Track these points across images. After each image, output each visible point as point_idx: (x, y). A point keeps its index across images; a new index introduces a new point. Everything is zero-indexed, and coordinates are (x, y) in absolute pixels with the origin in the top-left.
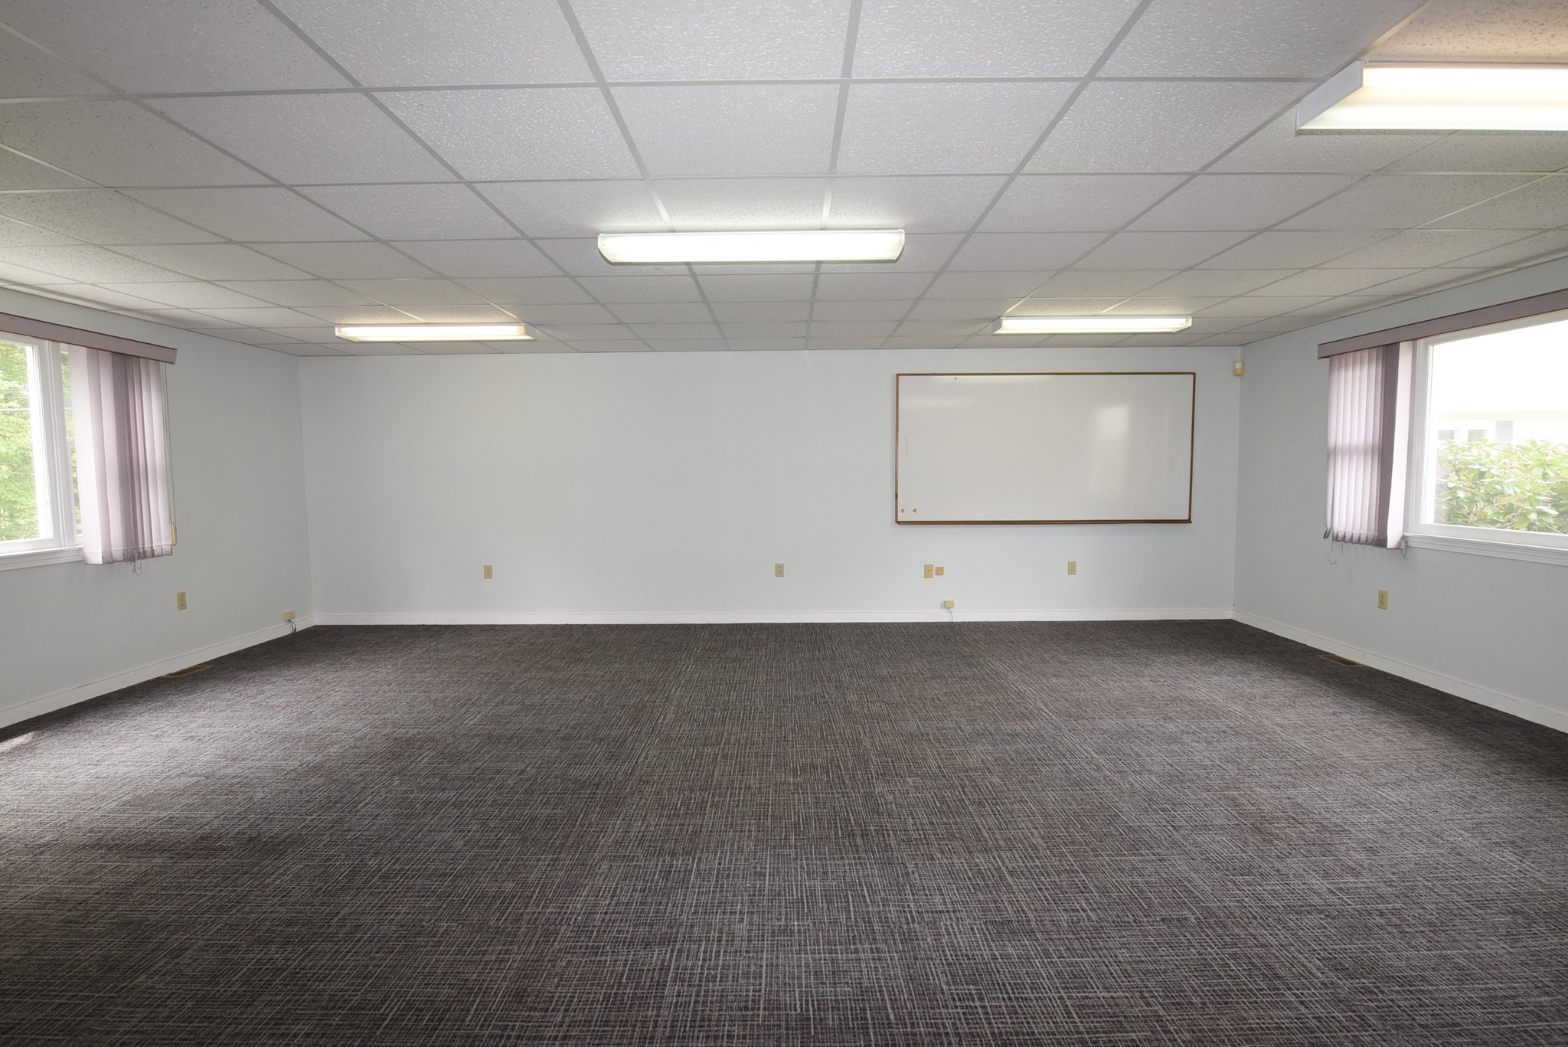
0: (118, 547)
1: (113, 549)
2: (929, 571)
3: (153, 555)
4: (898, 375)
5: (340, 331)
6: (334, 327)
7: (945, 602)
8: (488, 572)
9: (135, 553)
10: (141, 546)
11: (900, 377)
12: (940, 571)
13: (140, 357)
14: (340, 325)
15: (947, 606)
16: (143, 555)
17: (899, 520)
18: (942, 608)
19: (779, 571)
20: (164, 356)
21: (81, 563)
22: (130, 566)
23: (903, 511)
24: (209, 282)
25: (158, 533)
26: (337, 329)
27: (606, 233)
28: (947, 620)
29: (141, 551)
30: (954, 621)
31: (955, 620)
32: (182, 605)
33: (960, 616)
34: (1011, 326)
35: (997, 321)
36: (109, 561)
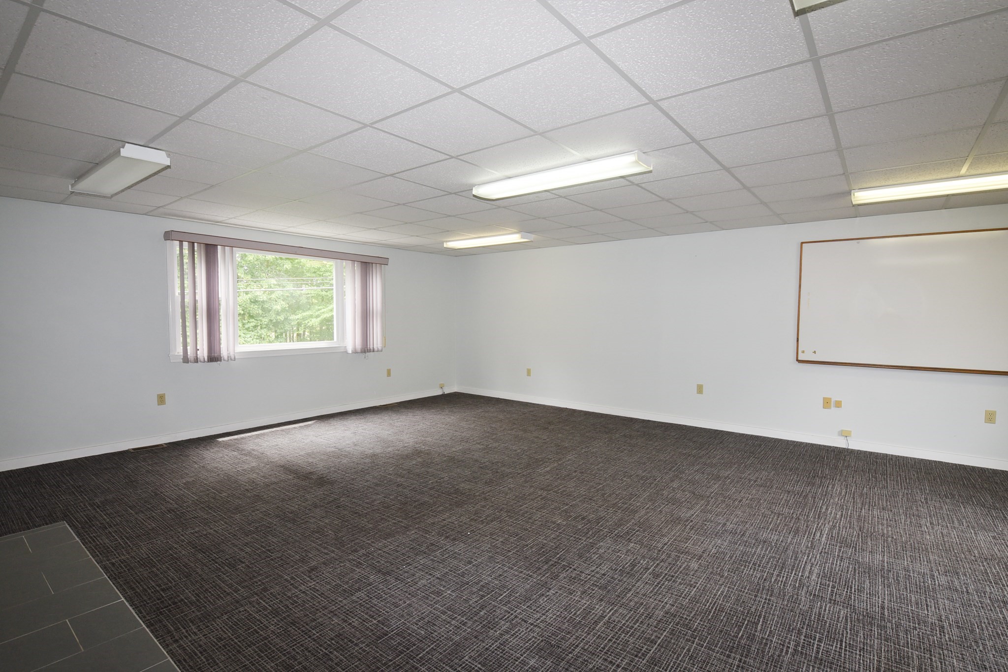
0: (359, 346)
1: (357, 347)
2: (827, 403)
3: (374, 351)
4: (802, 243)
5: (446, 244)
6: (443, 243)
7: (842, 430)
8: (529, 372)
9: (366, 349)
10: (369, 347)
11: (804, 244)
12: (838, 404)
13: (373, 263)
14: (447, 241)
15: (845, 434)
16: (369, 351)
17: (799, 359)
18: (839, 435)
19: (700, 389)
20: (383, 262)
21: (346, 352)
22: (363, 355)
23: (803, 352)
24: (375, 229)
25: (376, 341)
26: (445, 244)
27: (479, 185)
28: (844, 446)
29: (369, 349)
30: (849, 448)
31: (851, 447)
32: (389, 374)
33: (855, 444)
34: (861, 197)
35: (849, 193)
36: (355, 352)
